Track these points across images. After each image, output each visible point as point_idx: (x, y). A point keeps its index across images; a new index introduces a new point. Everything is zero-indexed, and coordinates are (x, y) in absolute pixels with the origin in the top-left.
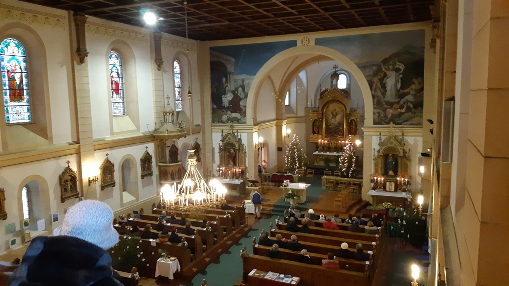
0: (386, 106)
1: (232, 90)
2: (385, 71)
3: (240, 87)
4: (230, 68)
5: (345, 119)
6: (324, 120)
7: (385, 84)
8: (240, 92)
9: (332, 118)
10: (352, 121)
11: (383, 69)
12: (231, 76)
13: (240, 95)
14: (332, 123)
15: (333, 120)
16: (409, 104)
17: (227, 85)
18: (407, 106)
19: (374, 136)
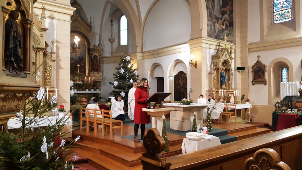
5: (87, 54)
16: (227, 22)
18: (226, 24)
19: (208, 49)
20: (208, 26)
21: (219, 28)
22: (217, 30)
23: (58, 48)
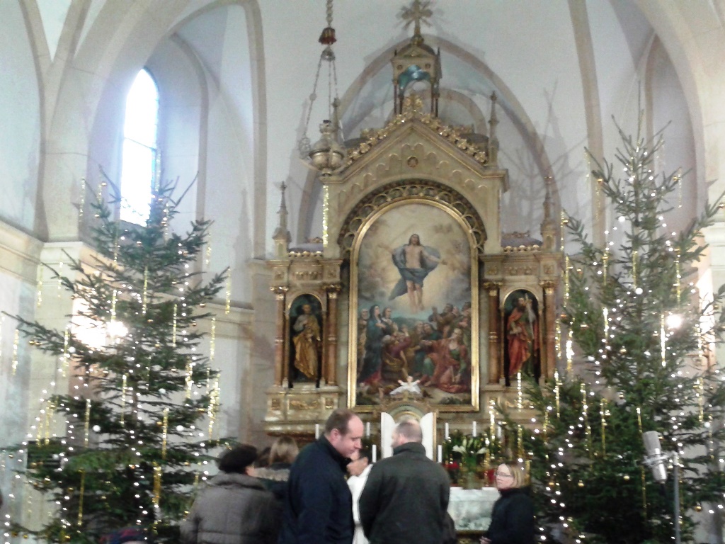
5: (475, 292)
6: (354, 299)
9: (402, 290)
10: (513, 299)
14: (400, 321)
15: (405, 298)
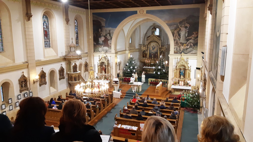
0: (180, 45)
1: (104, 35)
2: (180, 28)
3: (108, 33)
4: (103, 24)
5: (159, 50)
7: (180, 34)
8: (108, 37)
10: (162, 51)
11: (179, 27)
12: (103, 28)
13: (108, 38)
16: (191, 44)
17: (101, 32)
18: (190, 45)
19: (174, 60)
20: (174, 48)
21: (184, 48)
22: (182, 49)
23: (112, 64)
